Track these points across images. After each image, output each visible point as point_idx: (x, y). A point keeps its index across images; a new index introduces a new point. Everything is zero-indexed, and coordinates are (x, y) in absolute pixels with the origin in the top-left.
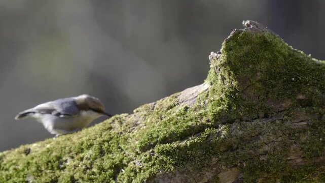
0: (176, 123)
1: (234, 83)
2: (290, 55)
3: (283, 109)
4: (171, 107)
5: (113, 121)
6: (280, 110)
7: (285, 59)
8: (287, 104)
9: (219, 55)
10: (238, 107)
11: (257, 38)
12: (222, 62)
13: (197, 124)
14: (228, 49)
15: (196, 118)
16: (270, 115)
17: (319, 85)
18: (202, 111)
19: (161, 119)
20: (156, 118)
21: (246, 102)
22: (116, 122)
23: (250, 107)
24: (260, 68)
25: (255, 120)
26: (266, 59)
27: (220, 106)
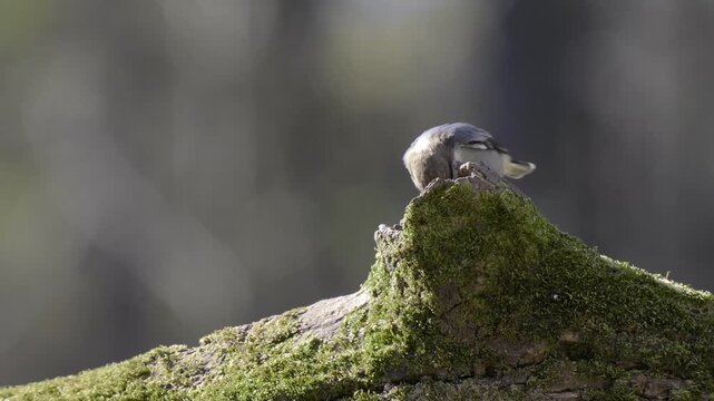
0: (292, 373)
1: (426, 297)
2: (552, 244)
3: (527, 361)
4: (282, 339)
5: (154, 358)
6: (522, 361)
7: (540, 252)
8: (538, 349)
9: (397, 232)
10: (430, 348)
11: (483, 201)
12: (403, 249)
13: (336, 379)
14: (418, 221)
15: (335, 366)
16: (499, 372)
17: (610, 315)
18: (351, 352)
19: (259, 363)
20: (247, 359)
21: (447, 340)
22: (160, 361)
23: (457, 352)
24: (484, 268)
25: (465, 381)
26: (499, 248)
27: (391, 343)
